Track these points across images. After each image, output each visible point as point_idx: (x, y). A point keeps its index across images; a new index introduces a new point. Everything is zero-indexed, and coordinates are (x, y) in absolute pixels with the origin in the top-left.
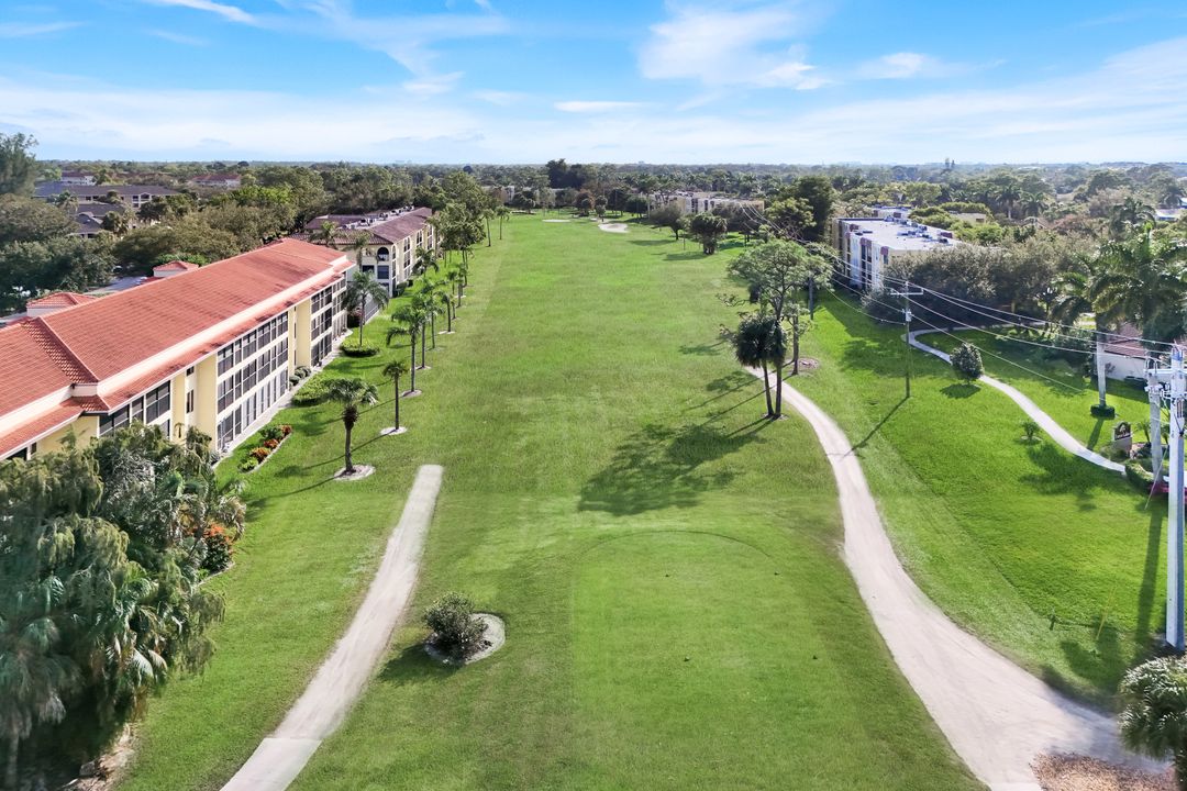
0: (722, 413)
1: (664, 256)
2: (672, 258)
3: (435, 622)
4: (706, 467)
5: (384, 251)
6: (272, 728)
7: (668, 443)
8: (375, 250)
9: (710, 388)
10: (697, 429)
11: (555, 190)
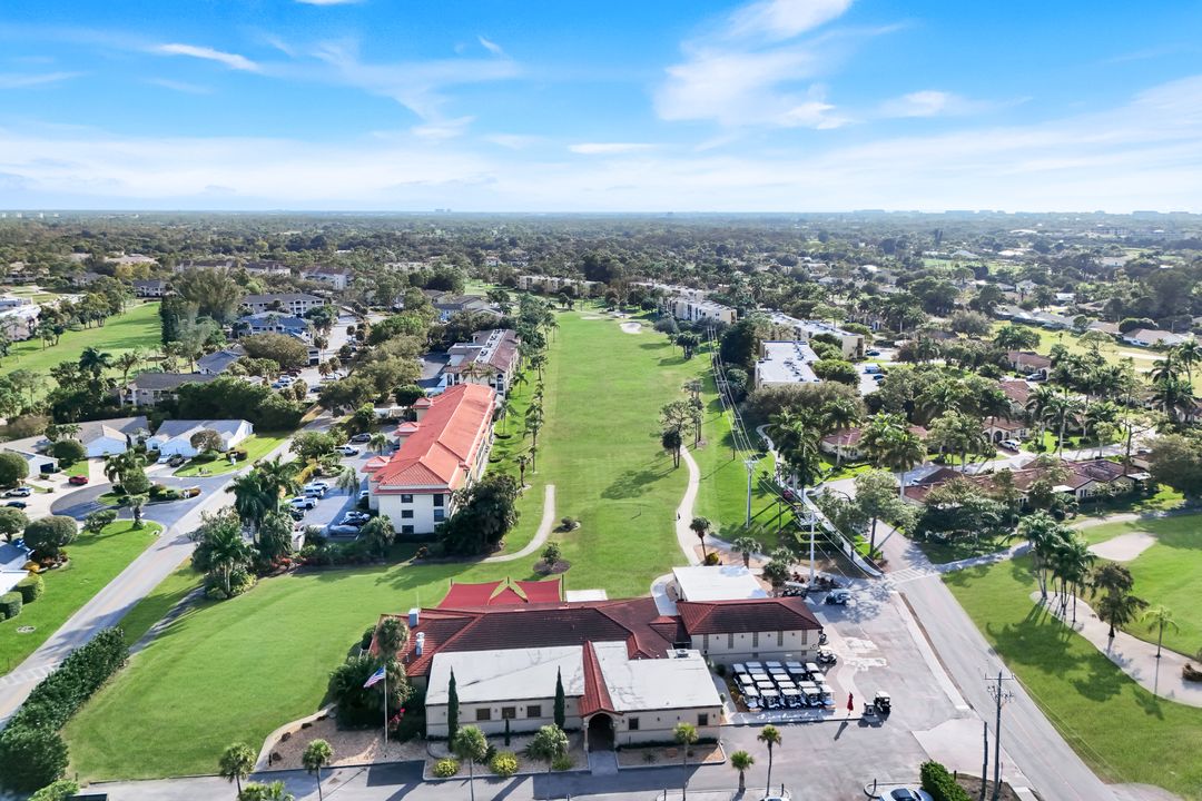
0: (657, 467)
1: (659, 362)
2: (665, 363)
3: (564, 521)
4: (645, 486)
5: (500, 376)
6: (532, 539)
7: (634, 477)
8: (495, 375)
9: (657, 455)
10: (646, 472)
11: (590, 282)
